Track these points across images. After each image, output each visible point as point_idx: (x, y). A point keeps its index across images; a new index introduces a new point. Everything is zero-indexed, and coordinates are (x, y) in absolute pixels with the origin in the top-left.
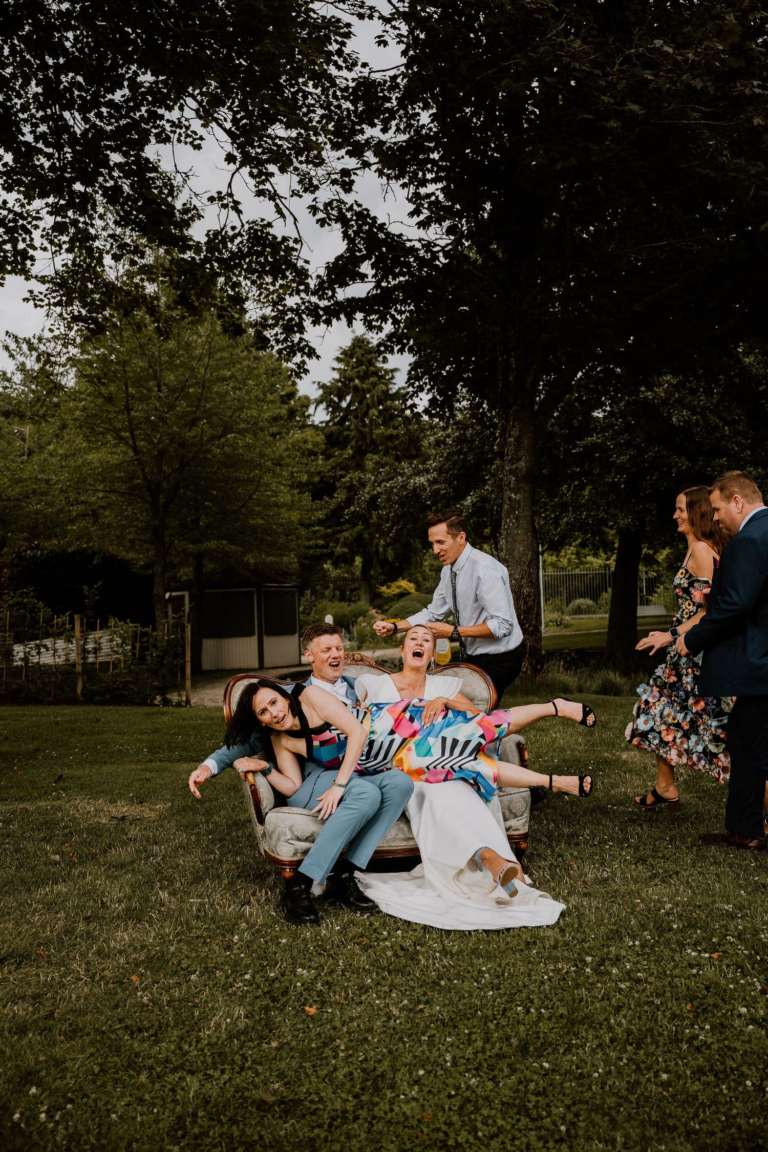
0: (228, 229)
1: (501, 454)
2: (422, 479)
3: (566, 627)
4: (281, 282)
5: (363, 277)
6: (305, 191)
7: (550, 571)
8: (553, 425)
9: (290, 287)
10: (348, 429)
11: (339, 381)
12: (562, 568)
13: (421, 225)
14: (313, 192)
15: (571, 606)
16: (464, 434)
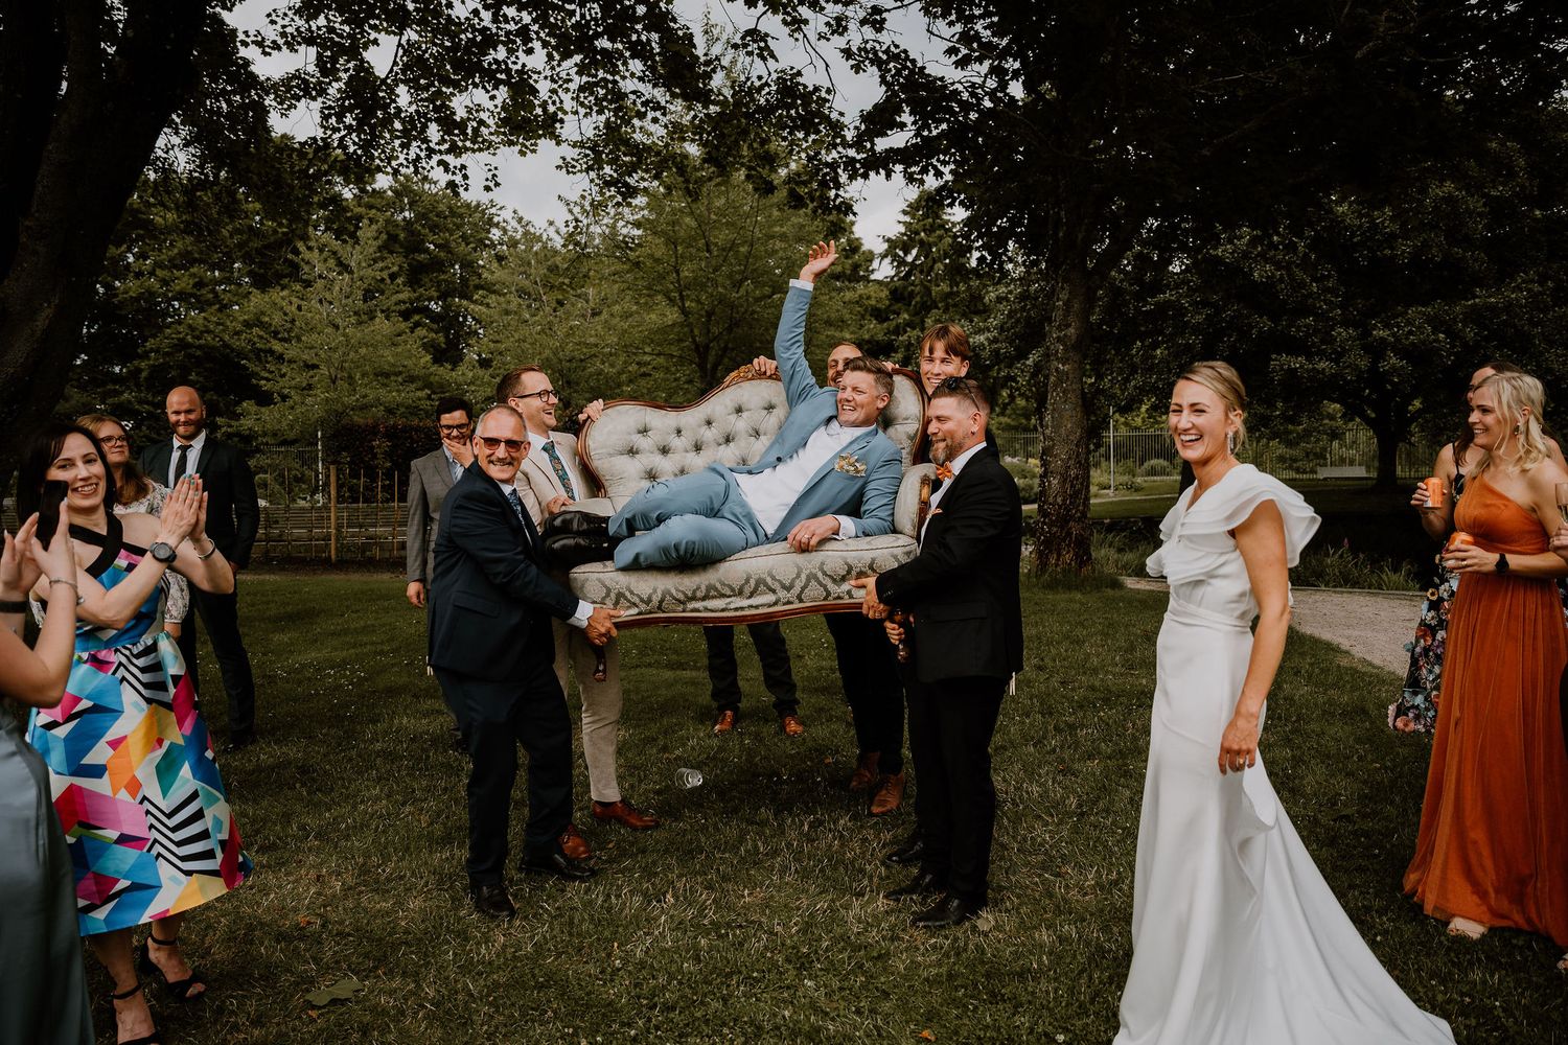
0: (754, 79)
1: (1050, 320)
2: (982, 338)
3: (1138, 490)
4: (813, 136)
5: (902, 126)
6: (832, 34)
7: (1123, 431)
8: (1121, 281)
9: (824, 142)
10: (912, 284)
11: (905, 234)
12: (1136, 428)
13: (957, 64)
14: (841, 34)
15: (1146, 465)
16: (1028, 290)
